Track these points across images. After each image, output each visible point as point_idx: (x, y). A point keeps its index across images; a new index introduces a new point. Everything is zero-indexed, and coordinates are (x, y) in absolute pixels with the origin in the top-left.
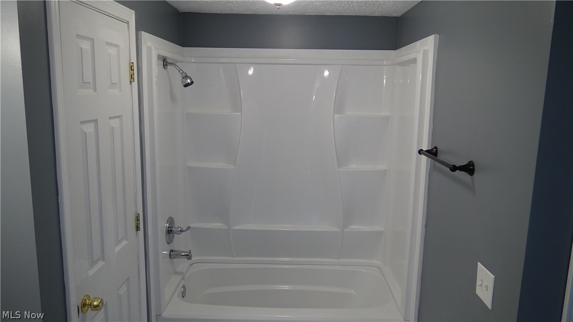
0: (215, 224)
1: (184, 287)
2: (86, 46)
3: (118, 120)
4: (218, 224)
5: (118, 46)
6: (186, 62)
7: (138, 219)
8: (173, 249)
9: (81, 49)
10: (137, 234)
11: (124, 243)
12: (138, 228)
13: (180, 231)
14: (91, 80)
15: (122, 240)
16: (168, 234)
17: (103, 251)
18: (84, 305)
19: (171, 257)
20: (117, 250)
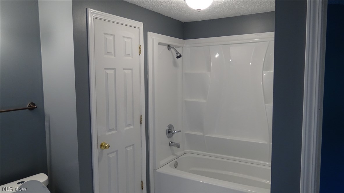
0: (198, 133)
1: (176, 162)
2: (110, 38)
3: (130, 71)
4: (200, 133)
5: (132, 38)
6: (185, 47)
7: (141, 118)
8: (172, 141)
9: (107, 39)
10: (141, 126)
11: (132, 127)
12: (141, 123)
13: (174, 132)
14: (113, 52)
15: (130, 125)
16: (168, 133)
17: (116, 126)
18: (101, 146)
19: (170, 145)
20: (126, 129)
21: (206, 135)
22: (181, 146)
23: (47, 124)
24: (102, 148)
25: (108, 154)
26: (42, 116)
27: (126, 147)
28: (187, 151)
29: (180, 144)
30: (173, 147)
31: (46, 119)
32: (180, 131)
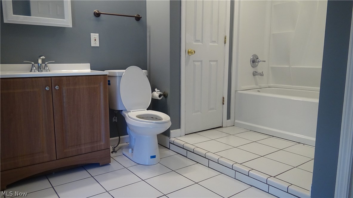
0: (284, 66)
4: (286, 66)
7: (225, 38)
8: (256, 71)
10: (225, 45)
11: (216, 44)
12: (225, 43)
13: (259, 61)
15: (214, 42)
16: (252, 62)
17: (202, 39)
18: (189, 52)
19: (254, 75)
20: (210, 44)
21: (292, 67)
22: (264, 75)
23: (148, 34)
24: (189, 54)
25: (194, 61)
26: (144, 27)
27: (210, 61)
28: (272, 85)
29: (263, 73)
30: (257, 76)
31: (148, 30)
32: (265, 61)
